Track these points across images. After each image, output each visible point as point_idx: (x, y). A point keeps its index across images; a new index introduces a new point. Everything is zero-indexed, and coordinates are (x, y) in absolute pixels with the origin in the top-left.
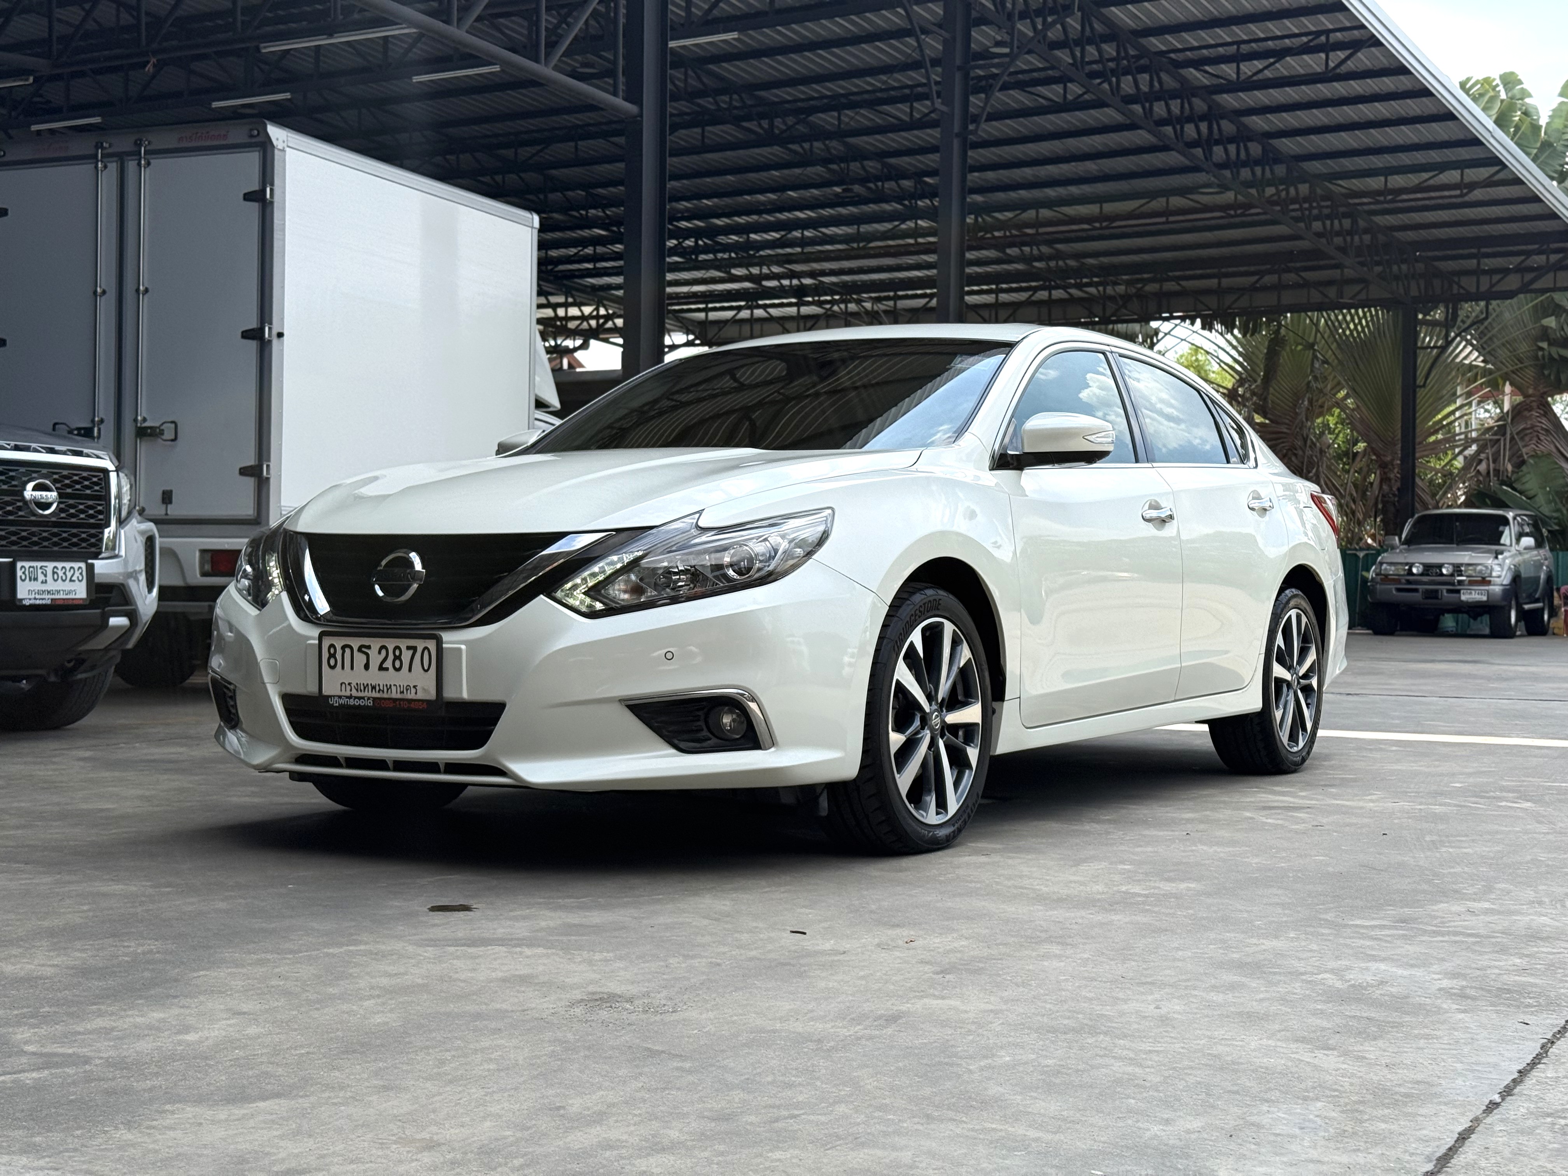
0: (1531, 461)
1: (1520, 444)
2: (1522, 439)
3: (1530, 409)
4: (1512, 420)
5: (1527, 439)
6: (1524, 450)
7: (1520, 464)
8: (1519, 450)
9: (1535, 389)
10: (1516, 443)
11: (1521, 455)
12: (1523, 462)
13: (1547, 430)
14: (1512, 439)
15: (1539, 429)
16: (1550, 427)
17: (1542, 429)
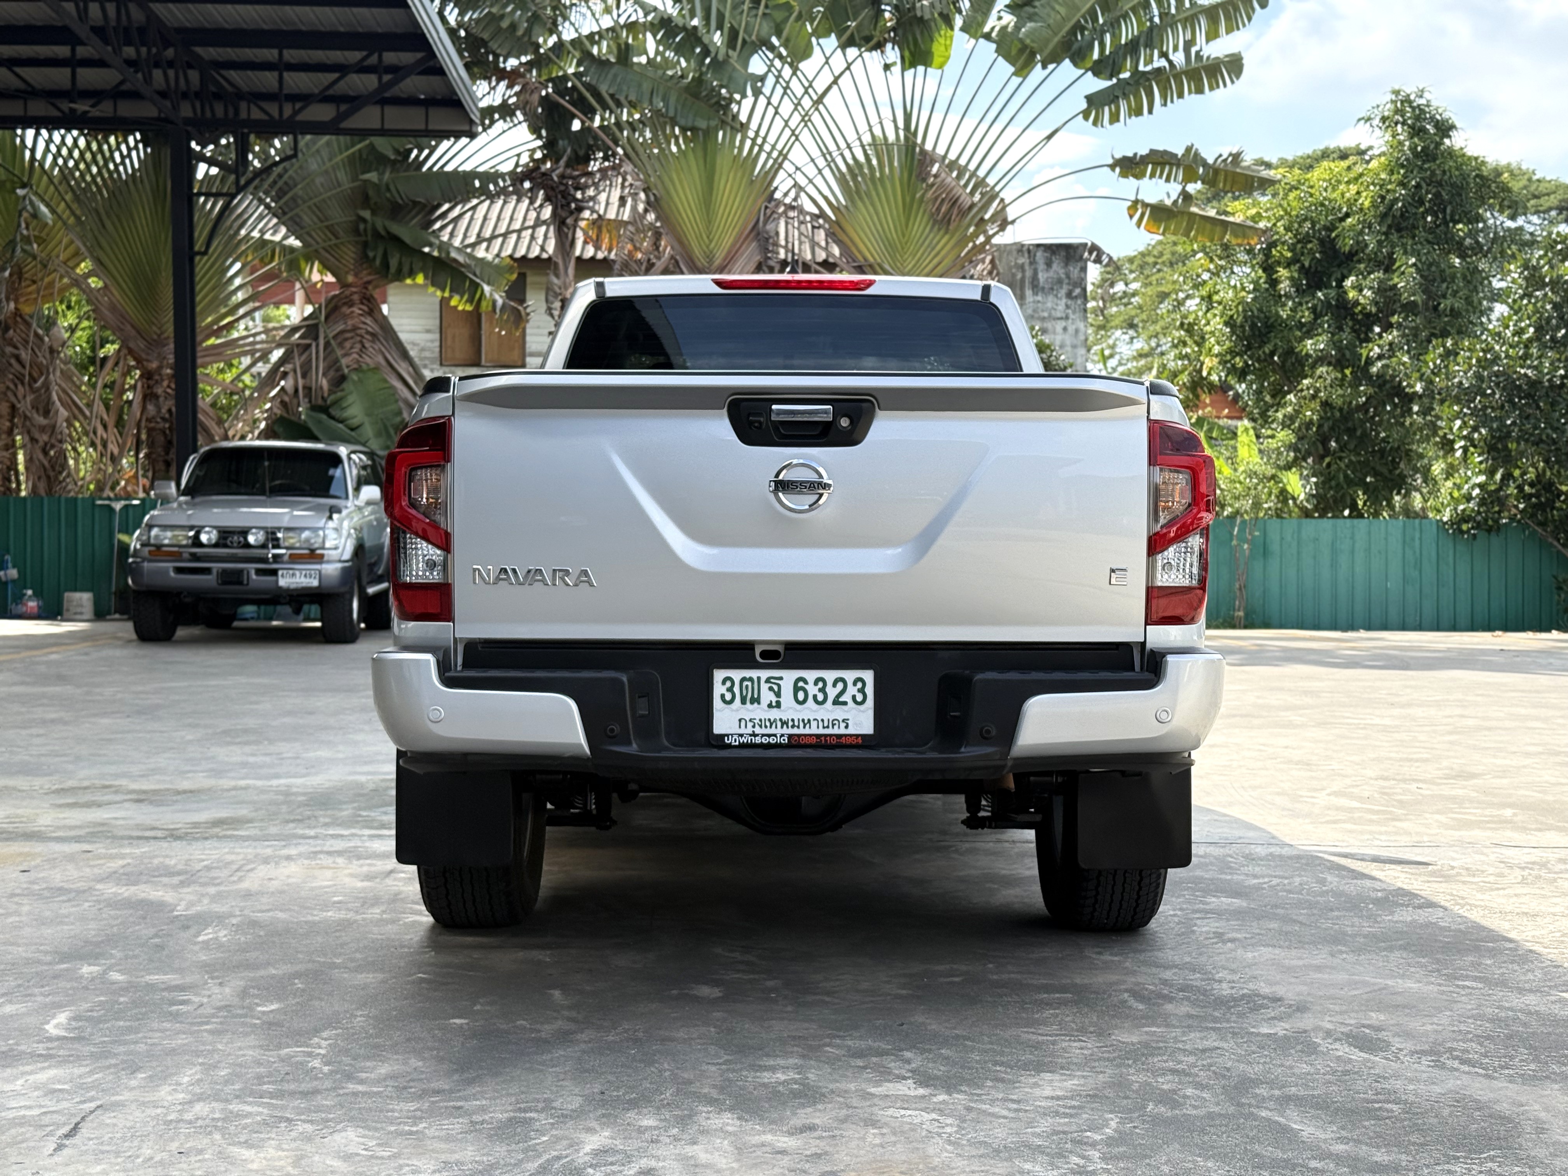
0: (355, 377)
1: (339, 352)
2: (341, 345)
3: (351, 304)
4: (327, 318)
5: (348, 345)
6: (344, 361)
7: (339, 380)
8: (337, 361)
9: (356, 275)
10: (333, 351)
11: (339, 369)
12: (343, 378)
13: (373, 335)
14: (327, 344)
15: (362, 332)
16: (377, 329)
17: (368, 332)
